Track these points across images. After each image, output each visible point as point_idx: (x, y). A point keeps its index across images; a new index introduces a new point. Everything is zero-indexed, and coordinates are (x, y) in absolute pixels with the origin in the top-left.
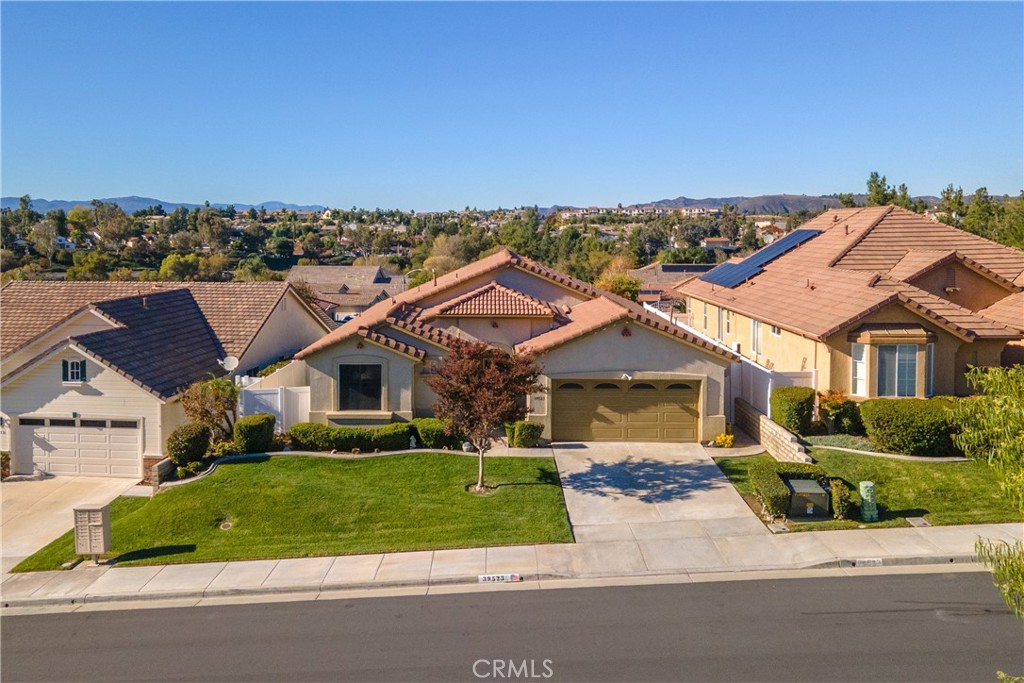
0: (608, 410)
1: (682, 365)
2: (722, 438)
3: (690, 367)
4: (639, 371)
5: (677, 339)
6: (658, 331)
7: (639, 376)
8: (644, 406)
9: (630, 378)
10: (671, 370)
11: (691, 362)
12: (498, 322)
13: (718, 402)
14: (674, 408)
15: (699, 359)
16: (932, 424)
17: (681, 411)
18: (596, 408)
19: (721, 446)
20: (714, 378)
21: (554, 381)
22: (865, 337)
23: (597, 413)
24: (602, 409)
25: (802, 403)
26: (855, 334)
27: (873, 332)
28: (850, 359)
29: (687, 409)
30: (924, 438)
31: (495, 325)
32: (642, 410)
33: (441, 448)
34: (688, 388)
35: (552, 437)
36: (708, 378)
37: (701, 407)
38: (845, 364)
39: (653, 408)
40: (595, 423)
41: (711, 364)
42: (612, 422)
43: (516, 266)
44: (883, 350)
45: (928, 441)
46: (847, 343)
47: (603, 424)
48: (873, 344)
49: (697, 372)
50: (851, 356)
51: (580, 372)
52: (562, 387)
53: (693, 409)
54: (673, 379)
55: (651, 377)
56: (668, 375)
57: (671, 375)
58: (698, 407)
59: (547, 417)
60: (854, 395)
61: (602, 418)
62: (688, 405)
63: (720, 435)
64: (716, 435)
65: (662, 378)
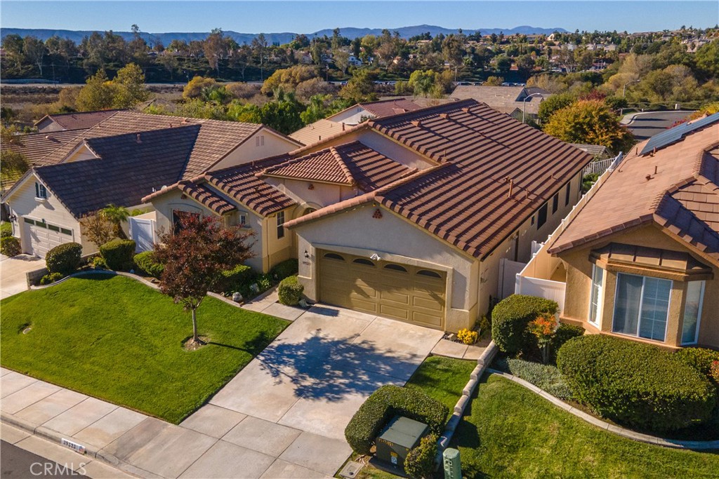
0: (365, 284)
1: (431, 256)
2: (464, 332)
3: (439, 257)
4: (390, 253)
5: (420, 228)
6: (402, 217)
7: (388, 258)
8: (398, 288)
9: (379, 258)
10: (421, 258)
11: (440, 253)
12: (314, 185)
13: (464, 297)
14: (426, 293)
16: (620, 391)
17: (431, 298)
18: (355, 280)
19: (461, 342)
20: (461, 272)
21: (318, 250)
22: (603, 261)
23: (356, 285)
24: (359, 282)
26: (596, 254)
27: (614, 256)
28: (591, 282)
29: (435, 297)
30: (611, 404)
31: (311, 187)
32: (395, 291)
33: (219, 293)
34: (438, 276)
35: (317, 298)
36: (453, 270)
37: (447, 296)
38: (585, 284)
39: (404, 291)
40: (354, 294)
41: (458, 257)
42: (368, 296)
43: (373, 129)
44: (624, 282)
45: (616, 409)
46: (589, 262)
47: (360, 296)
48: (611, 270)
49: (443, 264)
50: (591, 278)
51: (339, 245)
52: (326, 256)
53: (440, 298)
54: (419, 265)
55: (399, 261)
56: (415, 261)
57: (418, 261)
58: (445, 296)
59: (312, 280)
60: (591, 323)
61: (360, 291)
62: (437, 293)
63: (462, 330)
64: (459, 329)
65: (409, 263)
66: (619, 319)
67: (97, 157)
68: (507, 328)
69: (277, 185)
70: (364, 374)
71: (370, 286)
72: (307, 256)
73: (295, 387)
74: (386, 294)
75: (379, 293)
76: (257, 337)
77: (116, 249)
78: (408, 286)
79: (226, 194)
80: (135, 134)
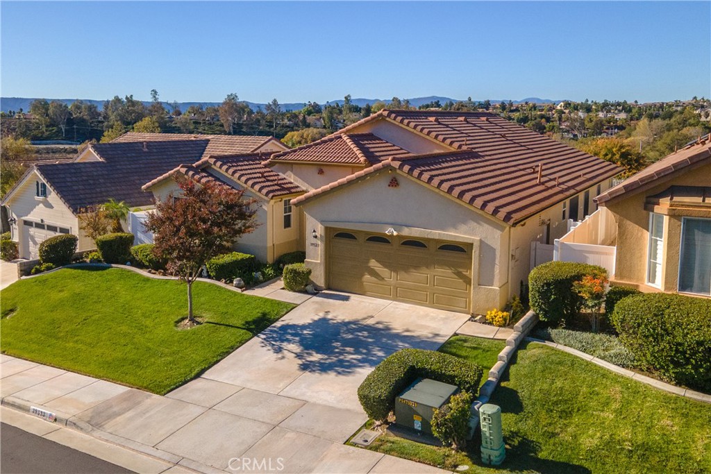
0: (379, 265)
1: (454, 226)
2: (493, 313)
3: (463, 227)
4: (406, 226)
5: (442, 193)
6: (421, 183)
7: (406, 232)
8: (416, 267)
9: (395, 233)
10: (443, 229)
11: (464, 222)
12: (324, 169)
13: (493, 271)
14: (448, 271)
15: (473, 220)
16: (700, 343)
17: (455, 276)
18: (368, 261)
19: (490, 324)
20: (489, 243)
21: (327, 229)
22: (664, 205)
23: (369, 267)
24: (373, 263)
25: (548, 284)
27: (676, 199)
28: (647, 235)
29: (459, 275)
30: (688, 361)
31: (321, 172)
32: (414, 271)
33: (220, 280)
34: (459, 250)
35: (326, 284)
36: (480, 240)
37: (473, 273)
38: (639, 239)
39: (424, 270)
40: (367, 277)
41: (486, 226)
42: (383, 279)
44: (691, 226)
45: (696, 367)
46: (645, 212)
47: (373, 278)
48: (673, 215)
49: (470, 234)
50: (648, 230)
51: (351, 222)
52: (338, 235)
53: (465, 275)
54: (441, 238)
55: (417, 235)
56: (436, 234)
57: (439, 234)
58: (470, 273)
59: (320, 264)
60: (650, 284)
61: (374, 273)
62: (461, 270)
63: (492, 310)
64: (488, 310)
65: (430, 237)
66: (686, 274)
67: (100, 160)
68: (549, 290)
69: (284, 173)
70: (379, 351)
71: (385, 266)
72: (316, 237)
73: (300, 362)
74: (402, 274)
75: (395, 274)
76: (259, 317)
77: (112, 241)
78: (428, 264)
79: (229, 176)
80: (142, 143)
